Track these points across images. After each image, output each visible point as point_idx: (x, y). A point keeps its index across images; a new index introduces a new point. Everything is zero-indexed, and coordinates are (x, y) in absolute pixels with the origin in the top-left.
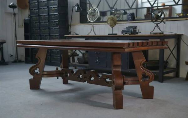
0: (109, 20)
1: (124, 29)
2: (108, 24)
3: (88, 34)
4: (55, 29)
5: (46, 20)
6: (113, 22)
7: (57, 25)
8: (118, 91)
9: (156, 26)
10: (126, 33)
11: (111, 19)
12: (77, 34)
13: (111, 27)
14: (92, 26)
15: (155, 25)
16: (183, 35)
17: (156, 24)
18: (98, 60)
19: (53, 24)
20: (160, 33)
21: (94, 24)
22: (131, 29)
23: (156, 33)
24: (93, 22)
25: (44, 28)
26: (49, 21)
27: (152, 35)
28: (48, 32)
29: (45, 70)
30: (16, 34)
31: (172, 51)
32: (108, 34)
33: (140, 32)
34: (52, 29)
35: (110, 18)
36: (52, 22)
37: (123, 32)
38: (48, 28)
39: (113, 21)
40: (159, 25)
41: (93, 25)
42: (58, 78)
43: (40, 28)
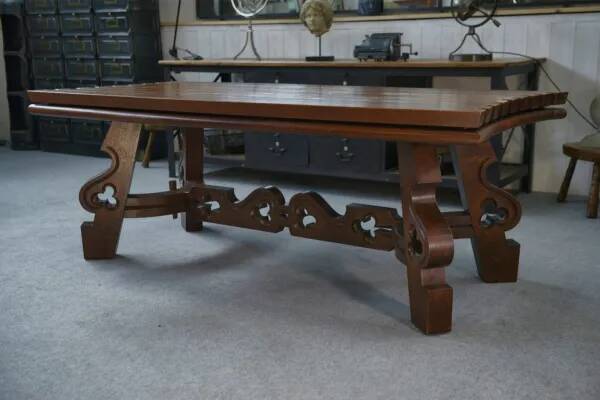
0: (309, 12)
1: (360, 44)
2: (305, 24)
3: (235, 58)
4: (114, 38)
5: (83, 7)
6: (322, 18)
7: (122, 26)
8: (433, 273)
9: (469, 34)
10: (370, 57)
11: (315, 9)
12: (199, 58)
13: (313, 35)
14: (246, 28)
15: (467, 30)
16: (544, 60)
17: (468, 28)
18: (277, 144)
19: (111, 23)
20: (481, 57)
21: (254, 22)
22: (385, 43)
23: (468, 57)
24: (251, 18)
25: (76, 36)
26: (92, 10)
27: (457, 62)
28: (92, 49)
29: (133, 191)
32: (308, 59)
33: (416, 54)
34: (107, 37)
35: (312, 5)
36: (106, 14)
37: (358, 51)
38: (90, 34)
39: (324, 15)
40: (477, 30)
41: (250, 28)
42: (175, 217)
43: (60, 34)
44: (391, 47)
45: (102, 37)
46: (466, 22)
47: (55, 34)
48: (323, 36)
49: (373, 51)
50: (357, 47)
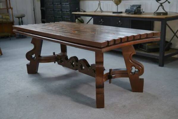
1: (128, 8)
3: (95, 12)
4: (65, 4)
7: (67, 1)
8: (100, 89)
9: (160, 6)
10: (130, 13)
13: (116, 5)
17: (160, 4)
20: (164, 14)
22: (135, 8)
28: (60, 8)
30: (34, 8)
31: (176, 33)
32: (114, 13)
38: (59, 3)
40: (163, 4)
42: (55, 63)
43: (53, 3)
44: (136, 10)
45: (63, 4)
46: (159, 2)
47: (51, 3)
48: (119, 6)
49: (130, 11)
50: (126, 10)
